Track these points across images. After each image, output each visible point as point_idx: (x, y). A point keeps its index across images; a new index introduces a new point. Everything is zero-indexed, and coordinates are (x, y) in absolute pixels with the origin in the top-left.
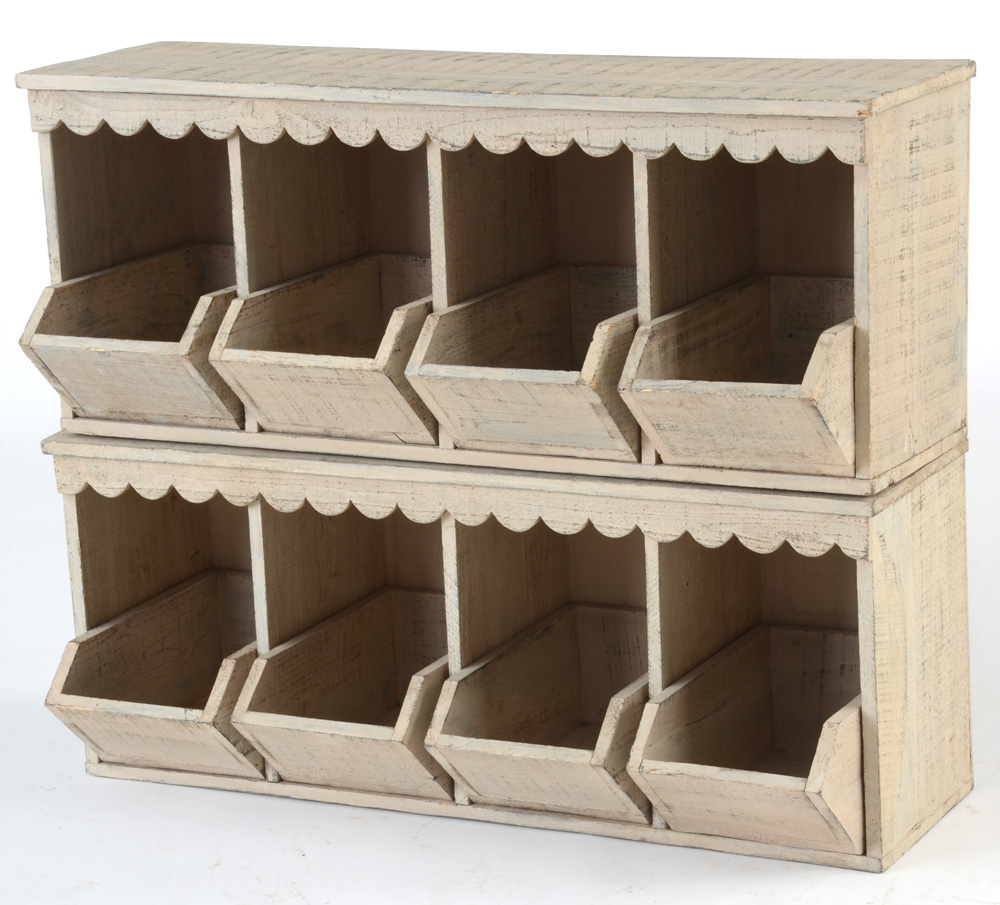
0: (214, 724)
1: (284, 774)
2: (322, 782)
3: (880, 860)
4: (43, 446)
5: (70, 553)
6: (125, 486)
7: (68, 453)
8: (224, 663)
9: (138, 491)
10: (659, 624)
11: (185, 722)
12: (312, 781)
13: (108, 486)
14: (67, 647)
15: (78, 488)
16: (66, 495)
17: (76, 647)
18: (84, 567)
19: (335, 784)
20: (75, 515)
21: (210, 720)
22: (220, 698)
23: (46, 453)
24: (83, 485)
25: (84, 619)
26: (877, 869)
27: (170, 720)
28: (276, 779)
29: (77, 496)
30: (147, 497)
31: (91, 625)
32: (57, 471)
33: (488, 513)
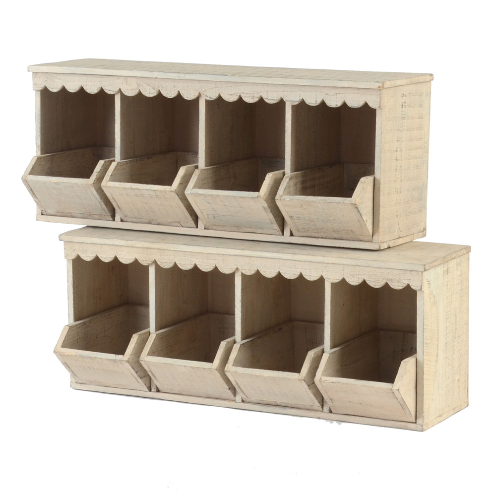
0: (128, 362)
1: (160, 388)
2: (178, 392)
3: (422, 426)
4: (59, 237)
5: (68, 286)
6: (95, 255)
7: (70, 240)
8: (133, 336)
9: (100, 258)
10: (330, 320)
11: (115, 361)
12: (173, 392)
13: (87, 255)
14: (64, 328)
15: (73, 256)
16: (68, 260)
17: (68, 328)
18: (74, 293)
19: (184, 393)
20: (72, 269)
21: (127, 360)
22: (131, 351)
23: (60, 240)
24: (76, 255)
25: (73, 317)
26: (421, 429)
27: (109, 360)
28: (156, 390)
29: (73, 260)
30: (104, 261)
31: (76, 320)
32: (65, 249)
33: (256, 269)
